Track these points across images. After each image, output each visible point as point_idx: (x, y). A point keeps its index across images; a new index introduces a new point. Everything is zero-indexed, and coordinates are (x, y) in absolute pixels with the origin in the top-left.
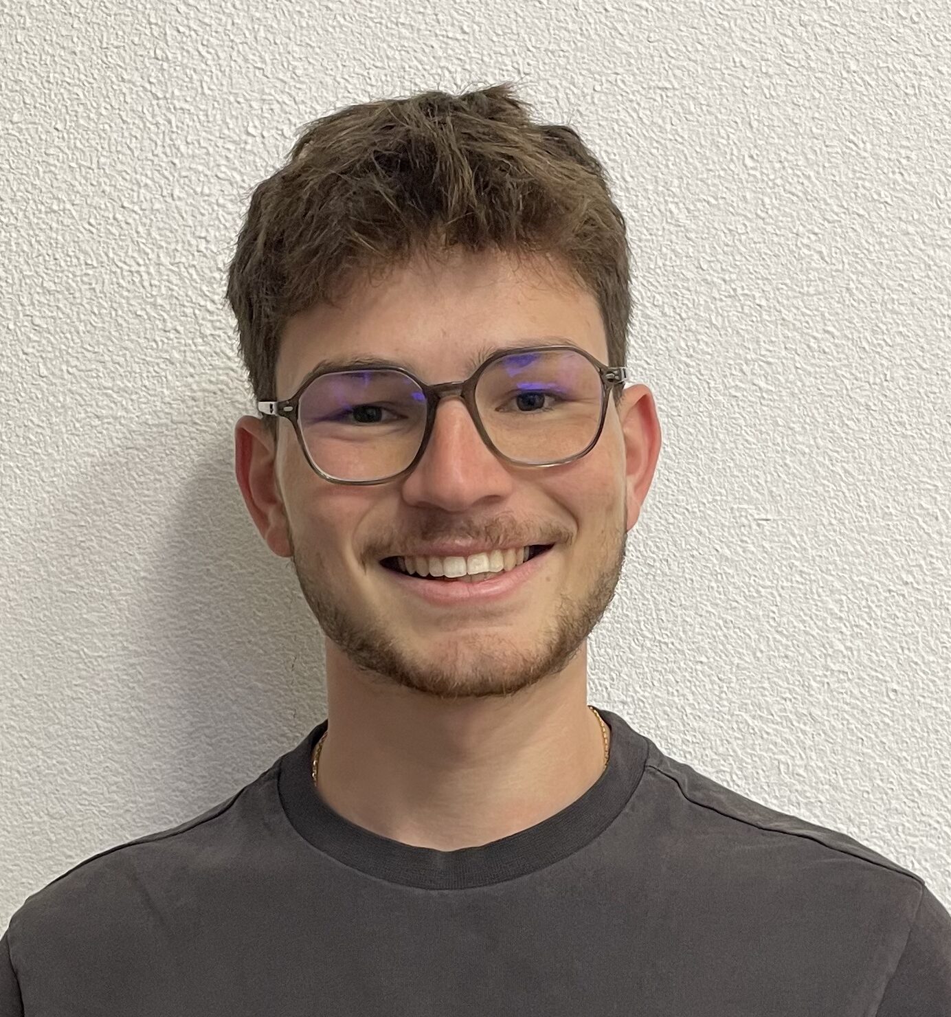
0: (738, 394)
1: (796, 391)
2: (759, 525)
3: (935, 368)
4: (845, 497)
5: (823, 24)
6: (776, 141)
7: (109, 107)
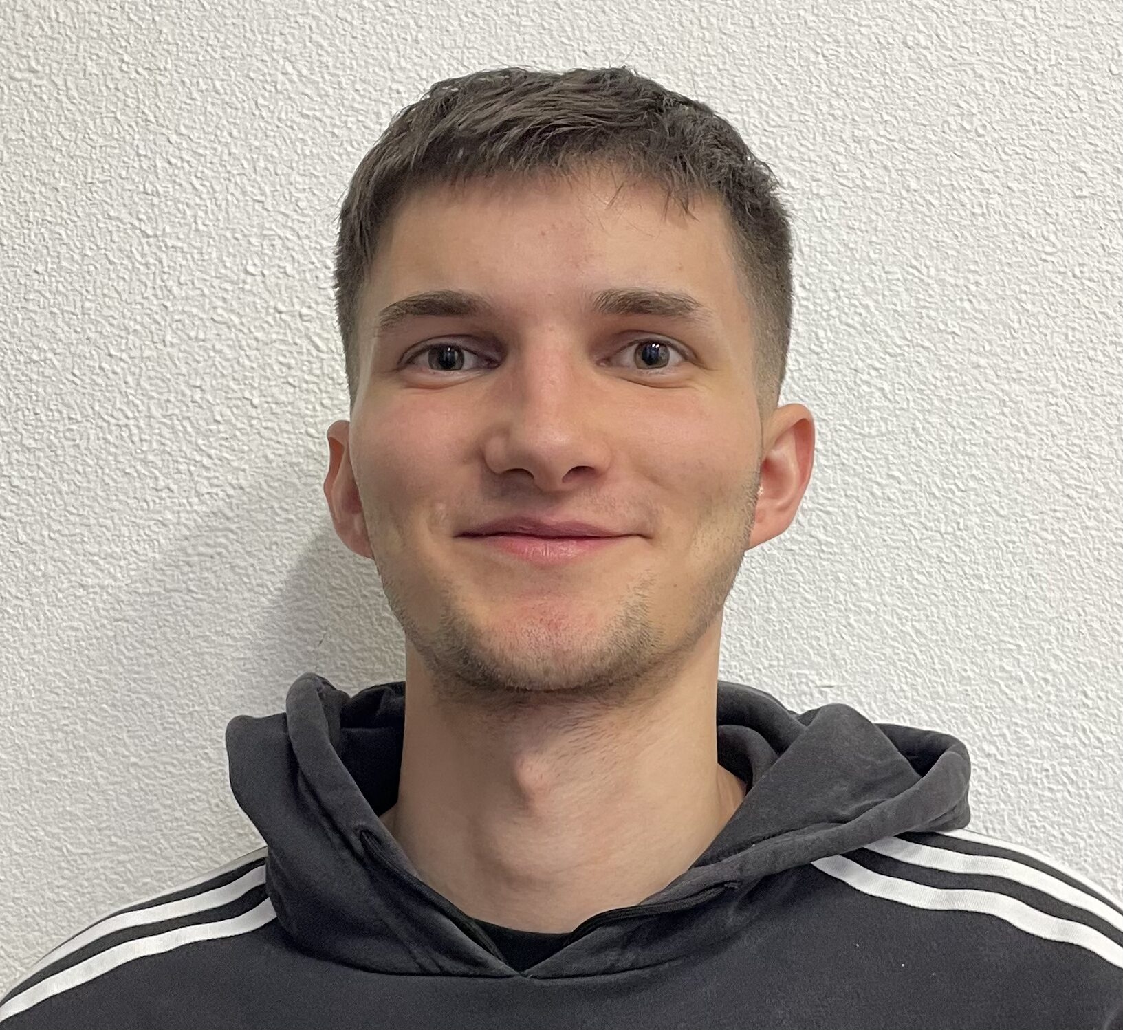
0: (795, 547)
1: (859, 542)
2: (821, 693)
3: (1014, 514)
4: (917, 660)
5: (879, 139)
6: (830, 268)
7: (95, 248)
